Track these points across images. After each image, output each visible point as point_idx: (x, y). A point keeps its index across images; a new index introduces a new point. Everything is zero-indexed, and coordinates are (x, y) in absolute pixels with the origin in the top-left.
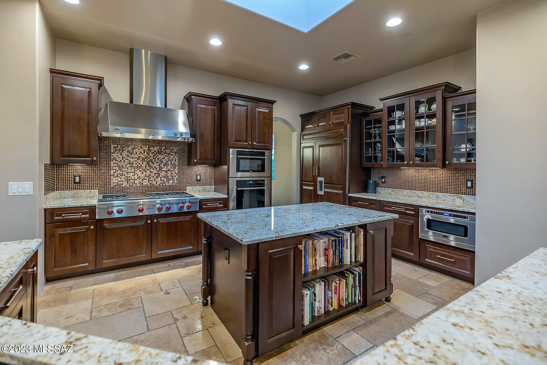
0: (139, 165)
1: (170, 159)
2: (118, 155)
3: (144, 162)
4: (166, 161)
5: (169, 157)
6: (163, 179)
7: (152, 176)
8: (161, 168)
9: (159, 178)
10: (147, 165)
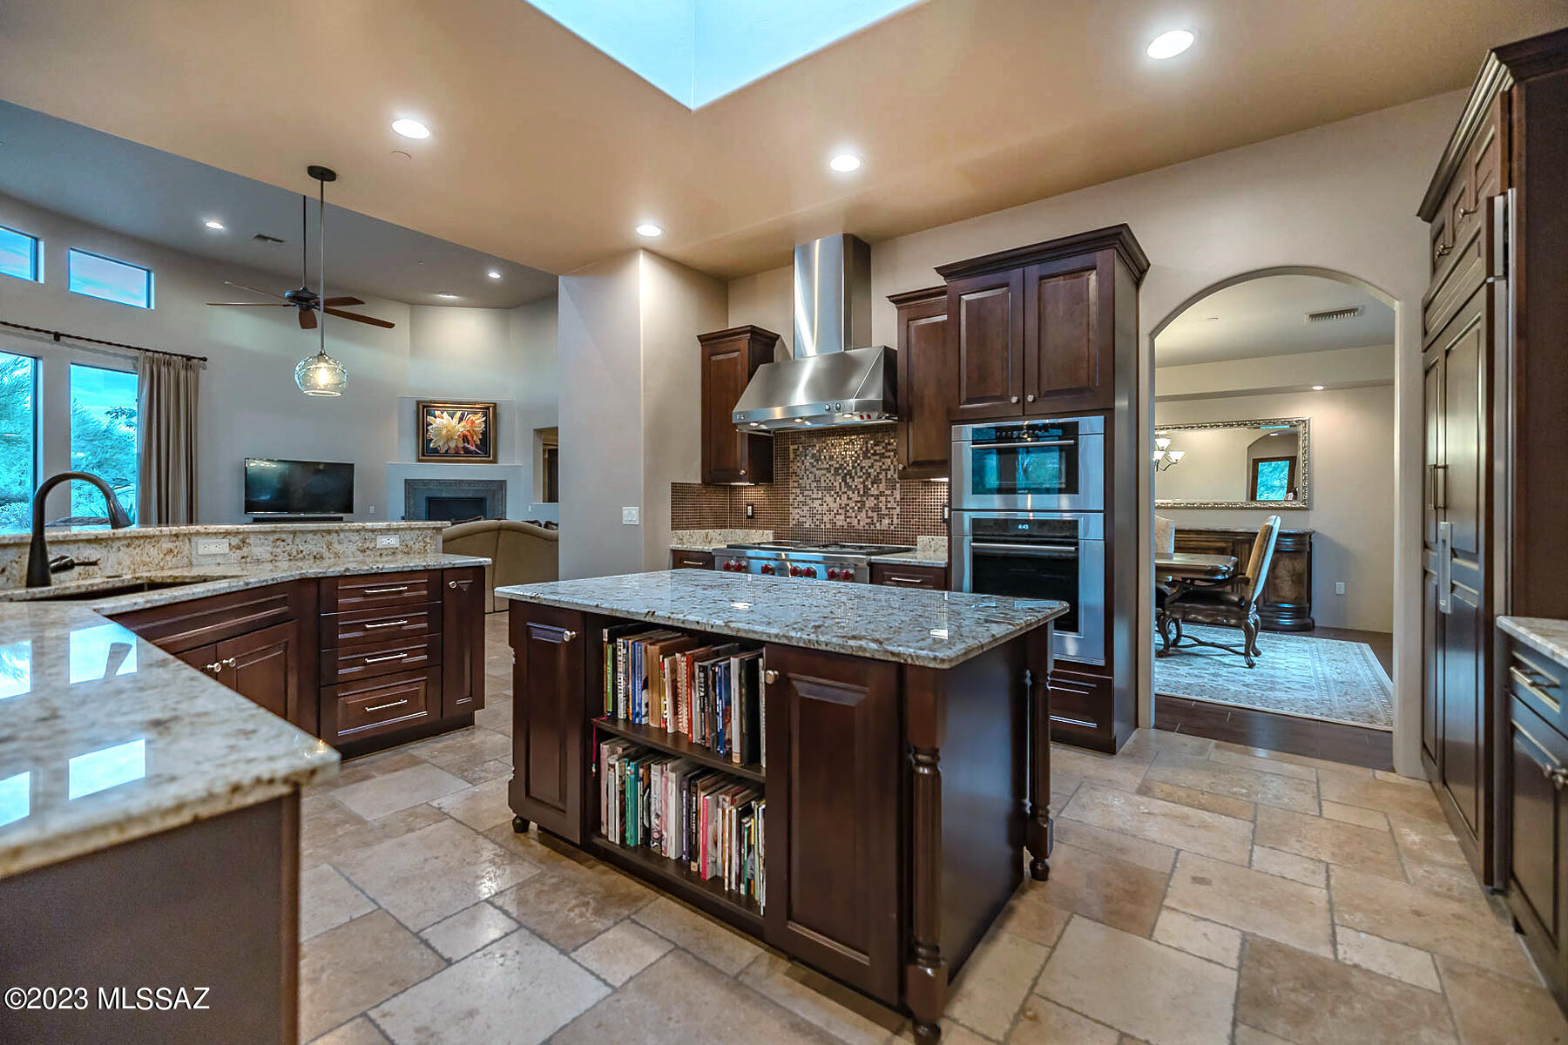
0: (830, 485)
1: (883, 467)
2: (799, 464)
3: (838, 477)
4: (875, 473)
5: (881, 464)
6: (870, 514)
7: (851, 508)
8: (866, 489)
9: (864, 511)
10: (843, 483)
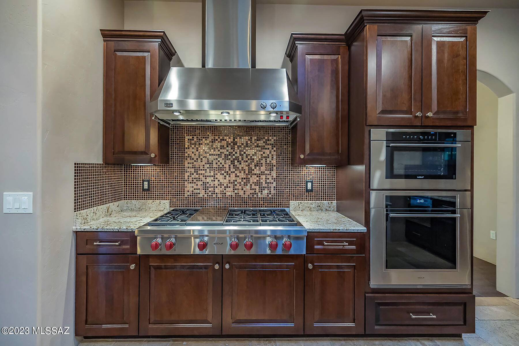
0: (221, 166)
1: (264, 155)
2: (193, 150)
3: (227, 161)
4: (258, 159)
5: (262, 153)
6: (253, 187)
7: (238, 183)
8: (250, 170)
9: (249, 185)
10: (232, 166)
